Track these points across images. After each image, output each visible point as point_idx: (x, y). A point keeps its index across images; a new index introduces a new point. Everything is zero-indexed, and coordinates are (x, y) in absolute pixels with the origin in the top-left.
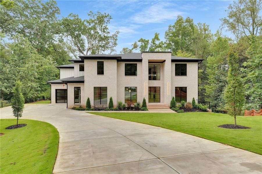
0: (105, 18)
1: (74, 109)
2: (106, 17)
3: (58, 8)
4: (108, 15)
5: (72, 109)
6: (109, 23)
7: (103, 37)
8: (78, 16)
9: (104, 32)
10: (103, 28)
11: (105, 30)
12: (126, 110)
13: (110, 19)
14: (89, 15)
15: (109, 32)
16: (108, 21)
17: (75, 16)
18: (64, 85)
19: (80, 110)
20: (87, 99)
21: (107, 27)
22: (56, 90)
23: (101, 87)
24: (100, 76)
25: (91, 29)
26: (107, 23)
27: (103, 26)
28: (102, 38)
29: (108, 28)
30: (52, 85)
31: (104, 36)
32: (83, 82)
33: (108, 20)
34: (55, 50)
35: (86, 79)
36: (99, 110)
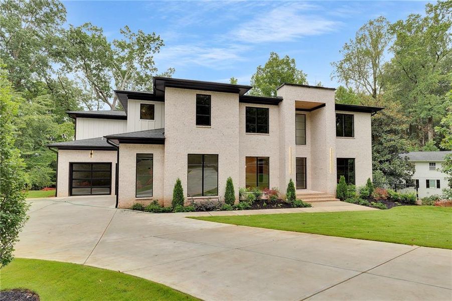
0: (152, 42)
1: (138, 208)
2: (154, 40)
3: (62, 6)
4: (159, 37)
5: (134, 209)
6: (159, 52)
7: (144, 76)
8: (101, 30)
9: (147, 67)
10: (145, 61)
11: (148, 65)
12: (265, 208)
13: (161, 45)
14: (122, 32)
15: (155, 69)
16: (156, 48)
17: (96, 30)
18: (91, 154)
19: (160, 212)
20: (175, 183)
21: (153, 60)
22: (71, 164)
23: (203, 155)
24: (203, 129)
25: (123, 59)
26: (154, 52)
27: (145, 57)
28: (141, 78)
29: (153, 62)
30: (60, 151)
31: (147, 76)
32: (161, 141)
33: (157, 46)
34: (51, 89)
35: (168, 135)
36: (208, 210)
